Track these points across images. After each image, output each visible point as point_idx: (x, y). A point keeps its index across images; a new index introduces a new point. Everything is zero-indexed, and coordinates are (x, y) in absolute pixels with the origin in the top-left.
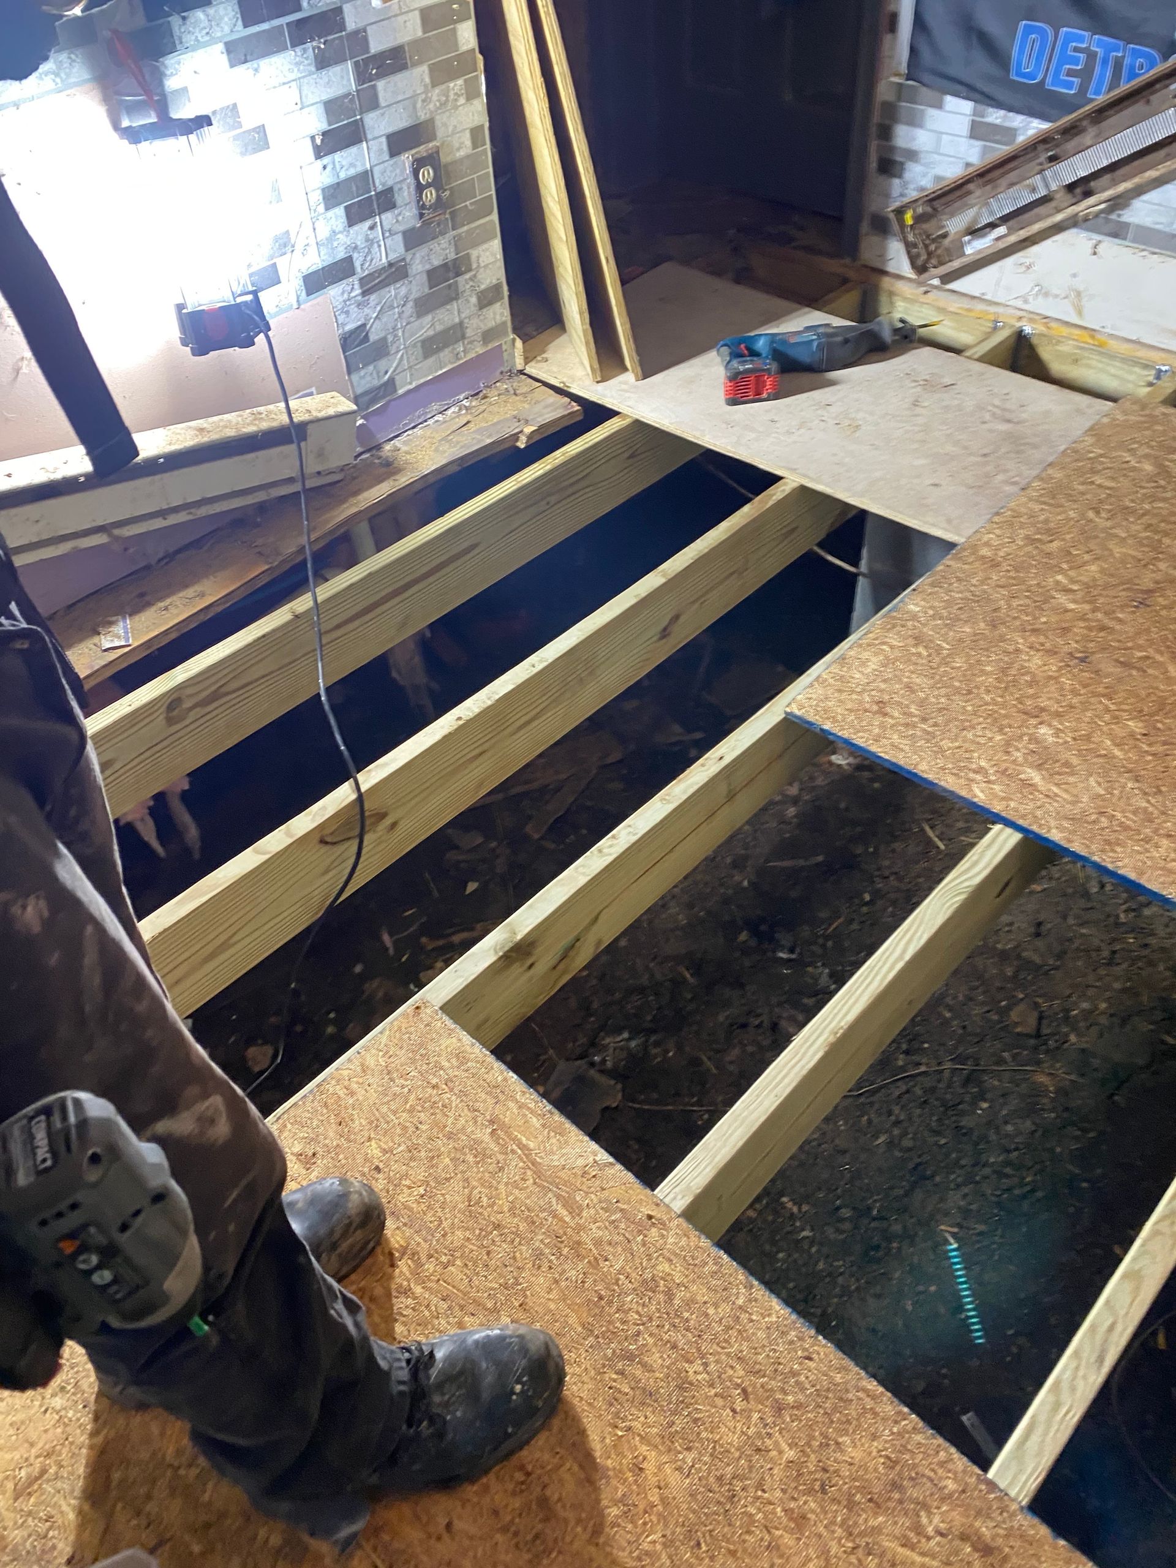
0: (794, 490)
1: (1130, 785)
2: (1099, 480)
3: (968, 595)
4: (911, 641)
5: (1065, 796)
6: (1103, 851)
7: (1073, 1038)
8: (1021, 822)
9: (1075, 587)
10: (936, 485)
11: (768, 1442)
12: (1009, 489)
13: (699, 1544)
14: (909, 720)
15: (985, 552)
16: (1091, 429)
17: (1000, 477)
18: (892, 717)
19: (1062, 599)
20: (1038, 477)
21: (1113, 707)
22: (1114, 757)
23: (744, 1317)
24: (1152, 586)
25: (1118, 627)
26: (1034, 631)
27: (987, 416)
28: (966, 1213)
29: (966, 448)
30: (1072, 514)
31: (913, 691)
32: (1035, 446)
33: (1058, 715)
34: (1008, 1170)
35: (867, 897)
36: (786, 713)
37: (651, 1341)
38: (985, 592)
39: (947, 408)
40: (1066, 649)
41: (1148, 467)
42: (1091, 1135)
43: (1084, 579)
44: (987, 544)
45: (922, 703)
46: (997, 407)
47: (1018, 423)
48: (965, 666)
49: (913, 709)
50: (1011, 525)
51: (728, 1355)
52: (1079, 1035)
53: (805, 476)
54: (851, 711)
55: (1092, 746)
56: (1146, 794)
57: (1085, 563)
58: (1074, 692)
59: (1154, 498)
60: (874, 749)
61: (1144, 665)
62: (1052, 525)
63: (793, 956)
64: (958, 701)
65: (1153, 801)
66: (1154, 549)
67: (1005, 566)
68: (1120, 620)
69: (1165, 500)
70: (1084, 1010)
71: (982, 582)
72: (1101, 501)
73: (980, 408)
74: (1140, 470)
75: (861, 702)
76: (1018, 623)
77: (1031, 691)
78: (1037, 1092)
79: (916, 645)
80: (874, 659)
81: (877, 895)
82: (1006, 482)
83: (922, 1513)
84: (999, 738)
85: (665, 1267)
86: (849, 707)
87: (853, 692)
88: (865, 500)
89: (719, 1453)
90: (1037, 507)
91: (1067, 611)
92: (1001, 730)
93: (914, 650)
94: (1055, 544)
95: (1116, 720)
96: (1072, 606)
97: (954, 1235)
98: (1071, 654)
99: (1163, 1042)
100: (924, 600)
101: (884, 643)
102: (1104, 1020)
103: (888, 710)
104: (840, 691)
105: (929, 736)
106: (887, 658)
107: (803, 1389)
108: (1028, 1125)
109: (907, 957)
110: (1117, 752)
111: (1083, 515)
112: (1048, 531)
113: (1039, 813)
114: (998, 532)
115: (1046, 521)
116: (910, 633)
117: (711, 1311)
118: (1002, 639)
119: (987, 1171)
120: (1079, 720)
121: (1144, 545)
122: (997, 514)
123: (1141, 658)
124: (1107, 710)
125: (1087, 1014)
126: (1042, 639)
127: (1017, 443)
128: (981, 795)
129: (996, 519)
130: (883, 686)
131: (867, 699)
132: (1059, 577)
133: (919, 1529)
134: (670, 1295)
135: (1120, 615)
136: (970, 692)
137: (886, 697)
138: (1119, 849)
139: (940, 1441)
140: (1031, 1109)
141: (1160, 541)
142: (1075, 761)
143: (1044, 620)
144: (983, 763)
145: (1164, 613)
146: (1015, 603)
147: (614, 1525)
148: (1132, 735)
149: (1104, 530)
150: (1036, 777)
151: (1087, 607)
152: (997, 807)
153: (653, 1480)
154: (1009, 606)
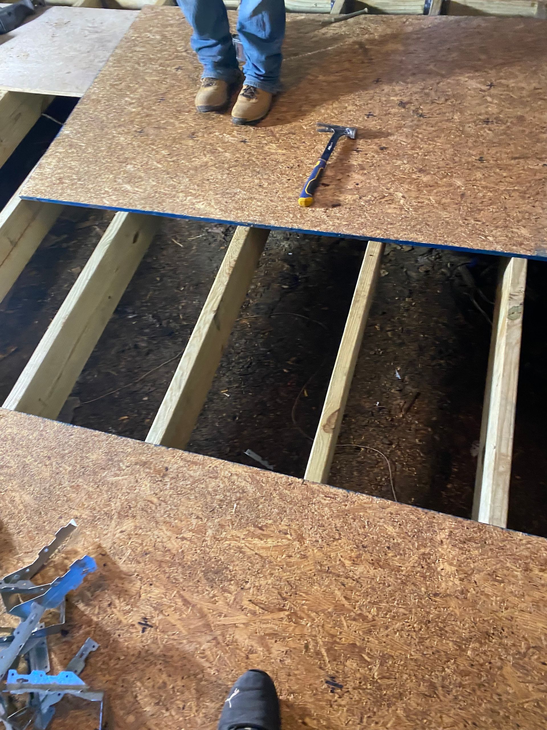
0: (6, 95)
1: (165, 176)
2: (138, 49)
3: (89, 119)
4: (68, 148)
5: (141, 190)
6: (158, 207)
7: (251, 301)
8: (125, 207)
9: (134, 101)
10: (68, 73)
11: (61, 469)
12: (101, 64)
13: (41, 513)
14: (73, 182)
15: (94, 97)
16: (132, 25)
17: (96, 60)
18: (66, 183)
19: (129, 108)
20: (112, 56)
21: (155, 147)
22: (158, 168)
23: (44, 433)
24: (165, 91)
25: (154, 113)
26: (120, 126)
27: (87, 33)
28: (230, 382)
29: (79, 51)
30: (128, 68)
31: (72, 169)
32: (109, 41)
33: (134, 158)
34: (241, 361)
35: (158, 279)
36: (20, 197)
37: (8, 458)
38: (96, 115)
39: (68, 35)
40: (134, 129)
41: (158, 37)
42: (267, 334)
43: (137, 96)
44: (94, 93)
45: (77, 173)
46: (90, 27)
47: (101, 32)
48: (93, 151)
49: (74, 177)
50: (103, 81)
51: (40, 448)
52: (253, 299)
53: (8, 86)
54: (48, 186)
55: (149, 166)
56: (172, 178)
57: (137, 89)
58: (139, 146)
59: (161, 51)
60: (61, 199)
61: (165, 126)
62: (120, 76)
63: (135, 315)
64: (92, 167)
65: (175, 180)
66: (164, 74)
67: (103, 101)
68: (154, 110)
69: (166, 50)
70: (253, 289)
71: (94, 111)
72: (140, 59)
73: (83, 30)
74: (155, 39)
75: (51, 182)
76: (112, 125)
77: (121, 152)
78: (244, 326)
79: (70, 149)
80: (54, 161)
81: (162, 277)
82: (100, 62)
83: (121, 464)
84: (111, 176)
85: (10, 430)
86: (46, 185)
87: (47, 178)
88: (38, 89)
89: (43, 480)
90: (112, 69)
91: (132, 113)
92: (112, 173)
93: (70, 151)
94: (123, 84)
95: (157, 152)
96: (134, 110)
97: (226, 393)
98: (136, 131)
99: (284, 289)
100: (70, 127)
101: (57, 152)
102: (261, 290)
103: (64, 181)
104: (42, 180)
105: (83, 186)
106: (59, 158)
107: (71, 446)
108: (244, 341)
109: (89, 278)
110: (159, 166)
111: (133, 67)
112: (119, 79)
113: (131, 201)
114: (98, 86)
115: (118, 74)
116: (67, 144)
117: (31, 437)
118: (107, 134)
119: (233, 364)
120: (142, 158)
121: (160, 73)
122: (96, 78)
123: (164, 123)
124: (153, 150)
125: (254, 290)
126: (123, 128)
127: (102, 42)
128: (107, 202)
129: (96, 80)
130: (59, 171)
131: (54, 179)
132: (127, 99)
133: (120, 469)
134: (13, 439)
135: (154, 108)
136: (97, 161)
137: (62, 175)
138: (164, 204)
139: (124, 438)
140: (243, 335)
141: (166, 70)
142: (143, 175)
143: (123, 120)
144: (107, 189)
145: (171, 101)
146: (109, 116)
147: (7, 523)
148: (164, 156)
149: (143, 72)
150: (128, 187)
151: (140, 108)
152: (115, 205)
153: (19, 502)
154: (108, 118)
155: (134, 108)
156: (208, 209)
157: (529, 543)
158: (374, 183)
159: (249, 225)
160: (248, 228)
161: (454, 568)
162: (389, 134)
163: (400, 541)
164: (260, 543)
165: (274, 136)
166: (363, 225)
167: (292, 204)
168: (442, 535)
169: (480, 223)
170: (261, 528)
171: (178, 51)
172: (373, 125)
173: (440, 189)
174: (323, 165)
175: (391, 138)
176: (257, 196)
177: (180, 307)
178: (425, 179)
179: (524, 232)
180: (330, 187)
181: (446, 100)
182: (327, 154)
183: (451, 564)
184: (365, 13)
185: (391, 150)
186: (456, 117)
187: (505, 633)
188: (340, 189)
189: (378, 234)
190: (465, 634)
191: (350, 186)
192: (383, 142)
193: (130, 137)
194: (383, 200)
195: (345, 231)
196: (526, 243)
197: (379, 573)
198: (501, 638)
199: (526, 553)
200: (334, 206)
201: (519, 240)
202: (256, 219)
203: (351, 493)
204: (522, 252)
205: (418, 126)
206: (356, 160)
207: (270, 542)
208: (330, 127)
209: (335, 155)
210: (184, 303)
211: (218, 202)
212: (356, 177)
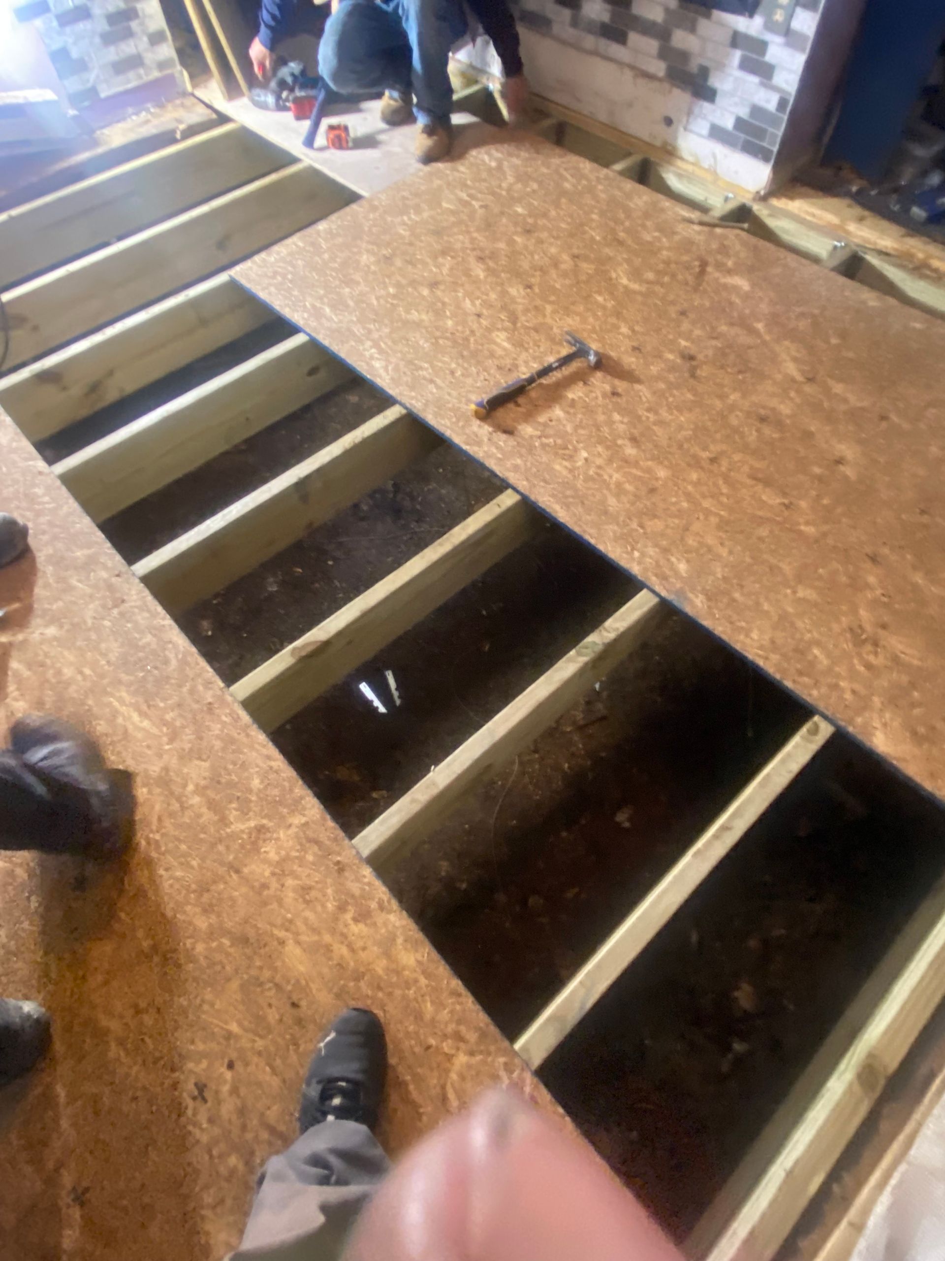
1: (371, 317)
3: (352, 223)
5: (336, 320)
8: (309, 332)
9: (409, 223)
15: (376, 203)
19: (399, 229)
21: (387, 281)
22: (372, 304)
24: (450, 224)
25: (418, 244)
26: (374, 243)
31: (294, 268)
33: (358, 283)
36: (230, 276)
38: (361, 222)
40: (384, 253)
41: (493, 164)
43: (417, 219)
44: (379, 198)
45: (295, 274)
48: (327, 258)
49: (289, 277)
50: (399, 189)
54: (258, 276)
55: (365, 298)
56: (375, 321)
57: (424, 211)
58: (374, 273)
60: (260, 294)
61: (417, 263)
65: (376, 325)
66: (465, 206)
67: (380, 211)
68: (421, 241)
74: (489, 165)
75: (266, 272)
76: (368, 238)
77: (352, 271)
80: (285, 252)
84: (322, 292)
86: (259, 274)
87: (265, 266)
90: (417, 180)
91: (397, 234)
92: (325, 289)
93: (307, 249)
94: (416, 201)
95: (385, 287)
96: (402, 232)
98: (384, 255)
101: (295, 244)
103: (277, 276)
105: (289, 289)
106: (292, 251)
109: (222, 385)
110: (375, 302)
112: (416, 194)
113: (319, 327)
114: (389, 193)
116: (311, 240)
118: (355, 246)
120: (366, 286)
121: (460, 204)
122: (395, 183)
123: (418, 259)
124: (384, 282)
126: (375, 247)
129: (393, 186)
130: (281, 264)
132: (405, 218)
135: (423, 238)
136: (322, 270)
141: (470, 203)
142: (352, 304)
143: (382, 238)
145: (446, 238)
146: (373, 229)
148: (388, 294)
150: (328, 310)
151: (409, 233)
152: (302, 324)
154: (369, 230)
155: (404, 230)
156: (382, 372)
157: (369, 884)
158: (569, 428)
159: (406, 408)
160: (404, 411)
161: (277, 858)
162: (638, 381)
163: (254, 798)
164: (135, 717)
165: (514, 323)
166: (516, 468)
167: (464, 407)
168: (297, 820)
169: (641, 531)
170: (149, 706)
171: (500, 187)
172: (630, 361)
173: (634, 471)
174: (531, 380)
175: (637, 387)
176: (439, 381)
177: (426, 489)
178: (630, 451)
179: (682, 567)
180: (519, 409)
181: (740, 372)
182: (546, 371)
183: (278, 853)
184: (743, 229)
185: (622, 401)
186: (732, 397)
187: (262, 951)
188: (528, 417)
189: (522, 485)
190: (229, 924)
191: (542, 419)
192: (621, 386)
193: (372, 259)
194: (561, 452)
195: (492, 464)
196: (673, 580)
197: (207, 816)
198: (255, 953)
199: (357, 893)
200: (505, 432)
201: (668, 573)
202: (418, 406)
203: (255, 726)
204: (657, 588)
205: (678, 387)
206: (575, 393)
207: (146, 724)
208: (576, 341)
209: (556, 376)
210: (432, 486)
211: (397, 369)
212: (558, 412)
